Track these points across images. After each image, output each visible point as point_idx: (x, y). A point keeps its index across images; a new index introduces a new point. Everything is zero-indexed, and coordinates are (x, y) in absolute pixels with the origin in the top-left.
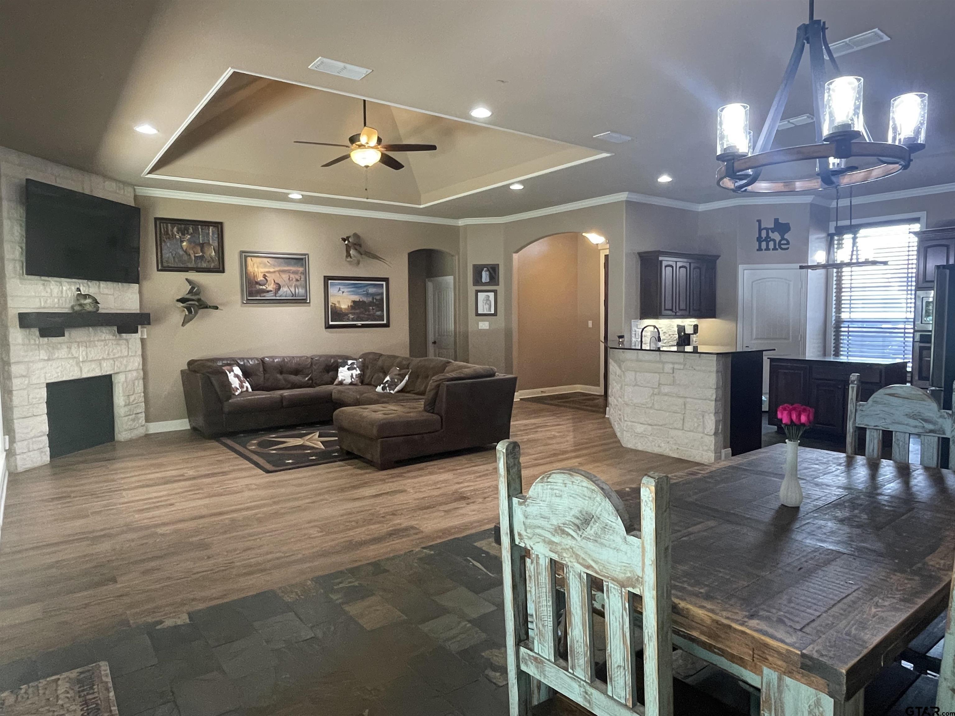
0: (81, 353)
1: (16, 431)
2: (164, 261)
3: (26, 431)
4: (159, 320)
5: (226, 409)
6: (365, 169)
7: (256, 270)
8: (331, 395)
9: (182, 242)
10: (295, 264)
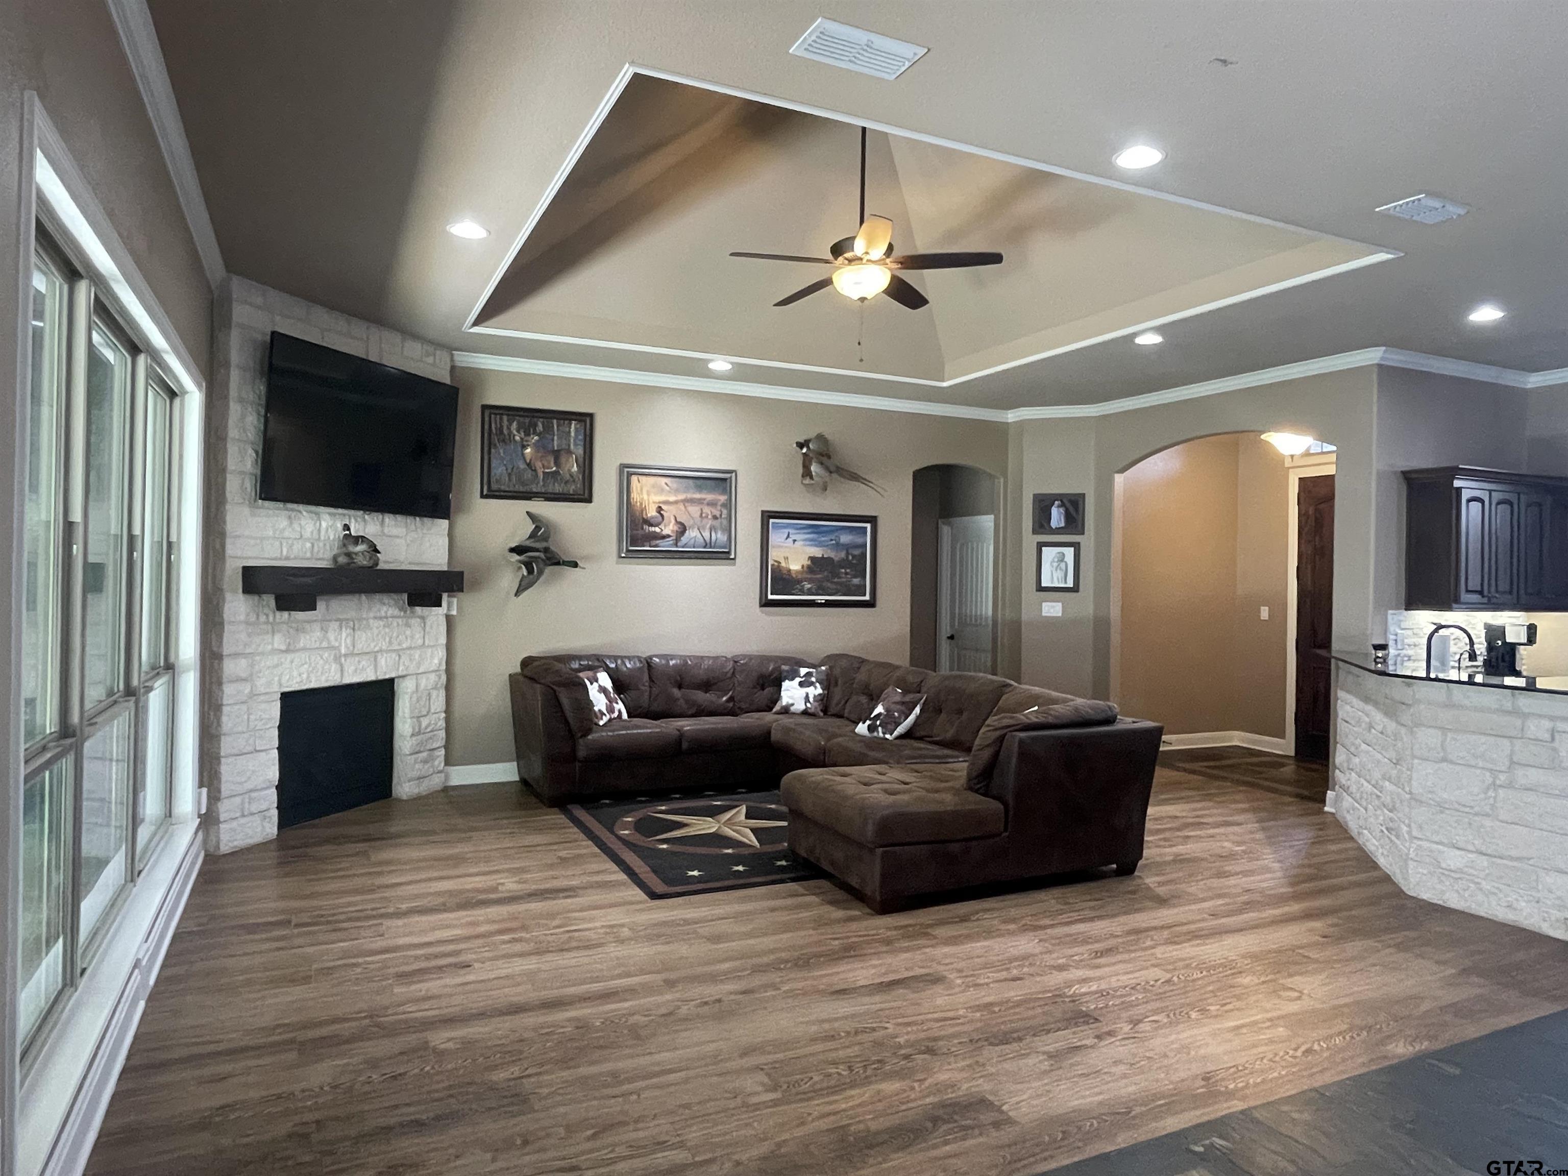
0: (341, 639)
1: (223, 779)
2: (493, 480)
3: (238, 779)
4: (478, 584)
5: (582, 753)
6: (859, 302)
7: (645, 497)
8: (769, 733)
9: (524, 447)
10: (711, 490)
